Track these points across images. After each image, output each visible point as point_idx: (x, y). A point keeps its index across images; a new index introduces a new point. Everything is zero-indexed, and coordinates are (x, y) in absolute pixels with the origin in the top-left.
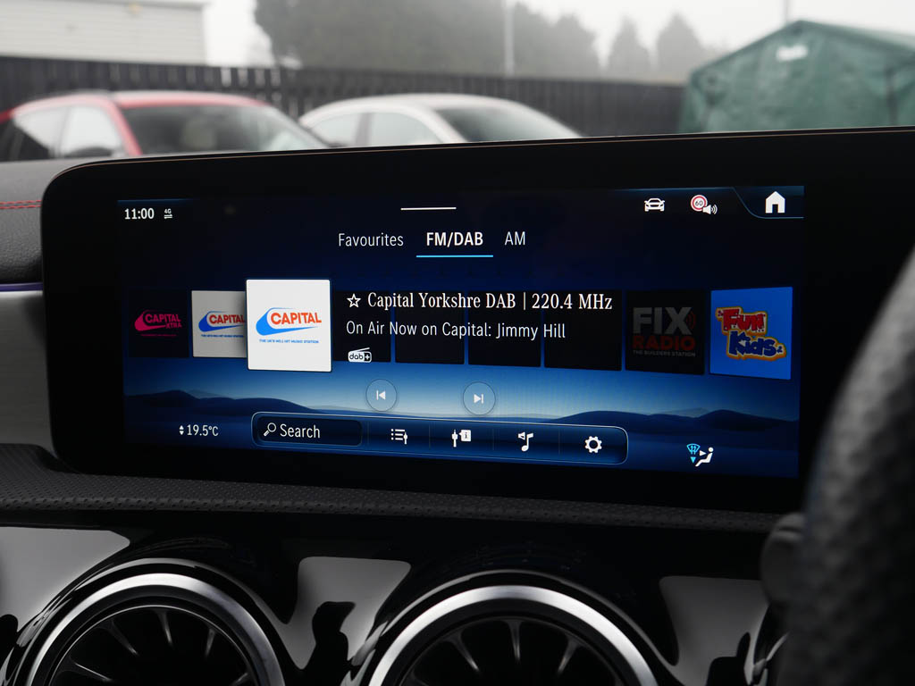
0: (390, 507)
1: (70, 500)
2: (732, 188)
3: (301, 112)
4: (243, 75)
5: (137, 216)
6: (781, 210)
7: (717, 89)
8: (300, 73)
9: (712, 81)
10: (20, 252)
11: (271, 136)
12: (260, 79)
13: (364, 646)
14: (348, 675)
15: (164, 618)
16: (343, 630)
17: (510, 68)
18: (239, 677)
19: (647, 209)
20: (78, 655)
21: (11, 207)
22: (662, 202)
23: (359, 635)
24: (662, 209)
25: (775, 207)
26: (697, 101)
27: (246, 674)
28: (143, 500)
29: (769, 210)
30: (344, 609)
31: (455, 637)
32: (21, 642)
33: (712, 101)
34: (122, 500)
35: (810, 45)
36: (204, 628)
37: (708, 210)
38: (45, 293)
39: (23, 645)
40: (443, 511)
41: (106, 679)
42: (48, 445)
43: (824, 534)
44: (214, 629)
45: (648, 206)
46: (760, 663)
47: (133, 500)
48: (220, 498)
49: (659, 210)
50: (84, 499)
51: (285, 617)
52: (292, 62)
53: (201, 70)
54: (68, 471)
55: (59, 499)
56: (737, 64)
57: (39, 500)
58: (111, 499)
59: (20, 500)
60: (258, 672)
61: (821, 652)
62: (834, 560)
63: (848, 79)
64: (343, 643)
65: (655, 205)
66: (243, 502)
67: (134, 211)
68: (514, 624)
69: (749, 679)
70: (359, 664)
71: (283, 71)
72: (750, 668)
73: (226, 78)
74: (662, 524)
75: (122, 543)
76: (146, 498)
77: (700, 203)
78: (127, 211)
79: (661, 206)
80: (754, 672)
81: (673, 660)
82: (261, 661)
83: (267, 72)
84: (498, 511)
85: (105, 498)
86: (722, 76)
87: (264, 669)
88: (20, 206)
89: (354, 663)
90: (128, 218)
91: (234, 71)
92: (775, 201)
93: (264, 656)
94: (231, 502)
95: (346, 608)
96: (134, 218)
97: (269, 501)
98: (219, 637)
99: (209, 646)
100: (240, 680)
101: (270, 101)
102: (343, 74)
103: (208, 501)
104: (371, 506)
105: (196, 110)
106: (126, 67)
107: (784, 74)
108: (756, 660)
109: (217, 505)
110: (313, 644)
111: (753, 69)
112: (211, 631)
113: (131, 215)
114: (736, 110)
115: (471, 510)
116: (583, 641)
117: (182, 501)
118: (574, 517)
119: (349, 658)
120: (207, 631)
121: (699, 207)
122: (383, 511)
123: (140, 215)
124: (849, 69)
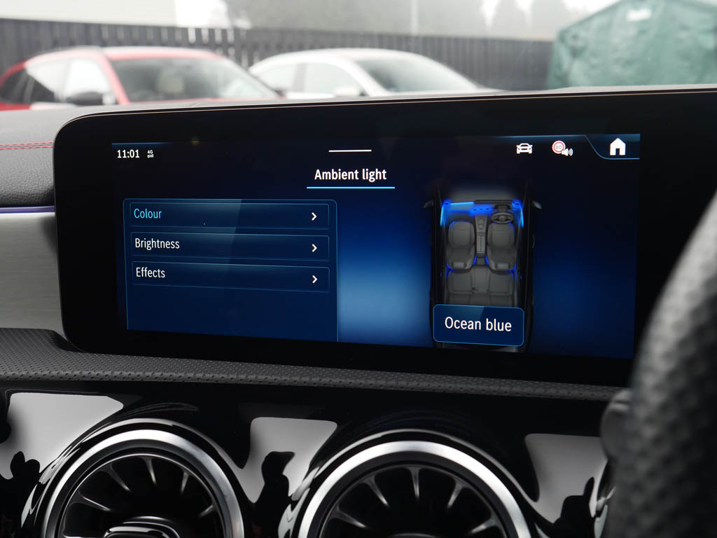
0: (320, 380)
1: (77, 373)
2: (585, 135)
3: (251, 63)
4: (205, 34)
5: (126, 156)
6: (622, 152)
7: (579, 44)
8: (250, 32)
9: (575, 37)
10: (37, 182)
11: (227, 83)
12: (218, 38)
13: (301, 486)
14: (289, 507)
15: (150, 463)
16: (285, 473)
17: (415, 28)
18: (206, 508)
19: (518, 152)
20: (86, 490)
21: (30, 147)
22: (530, 146)
23: (297, 477)
24: (530, 152)
25: (618, 150)
26: (563, 54)
27: (211, 507)
28: (133, 373)
29: (613, 152)
30: (286, 457)
31: (370, 480)
32: (43, 480)
33: (576, 53)
34: (117, 373)
35: (653, 9)
36: (181, 472)
37: (566, 152)
38: (57, 214)
39: (44, 483)
40: (361, 384)
41: (106, 509)
42: (60, 331)
43: (642, 413)
44: (187, 472)
45: (520, 149)
46: (602, 500)
47: (125, 374)
48: (191, 372)
49: (528, 153)
50: (87, 372)
51: (241, 464)
52: (244, 24)
53: (172, 30)
54: (75, 350)
55: (69, 372)
56: (596, 23)
57: (54, 373)
58: (109, 373)
59: (39, 373)
60: (221, 504)
61: (638, 500)
62: (649, 432)
63: (683, 35)
64: (285, 483)
65: (525, 149)
66: (209, 376)
67: (124, 151)
68: (415, 470)
69: (593, 513)
70: (297, 499)
71: (237, 31)
72: (594, 504)
73: (192, 37)
74: (528, 394)
75: (118, 406)
76: (135, 372)
77: (559, 148)
78: (119, 151)
79: (529, 149)
80: (597, 507)
81: (535, 497)
82: (223, 496)
83: (224, 32)
84: (403, 383)
85: (104, 372)
86: (583, 34)
87: (225, 502)
88: (37, 146)
89: (293, 499)
90: (120, 157)
91: (198, 31)
92: (618, 146)
93: (225, 493)
94: (200, 375)
95: (288, 456)
96: (125, 157)
97: (228, 374)
98: (191, 478)
99: (184, 485)
100: (207, 510)
101: (226, 54)
102: (283, 32)
103: (182, 374)
104: (306, 379)
105: (168, 62)
106: (114, 28)
107: (632, 32)
108: (599, 498)
109: (189, 378)
110: (262, 484)
111: (607, 27)
112: (185, 474)
113: (122, 154)
114: (594, 61)
115: (383, 382)
116: (467, 483)
117: (162, 374)
118: (461, 388)
119: (289, 495)
120: (182, 474)
121: (559, 150)
122: (315, 383)
123: (129, 155)
124: (684, 28)
